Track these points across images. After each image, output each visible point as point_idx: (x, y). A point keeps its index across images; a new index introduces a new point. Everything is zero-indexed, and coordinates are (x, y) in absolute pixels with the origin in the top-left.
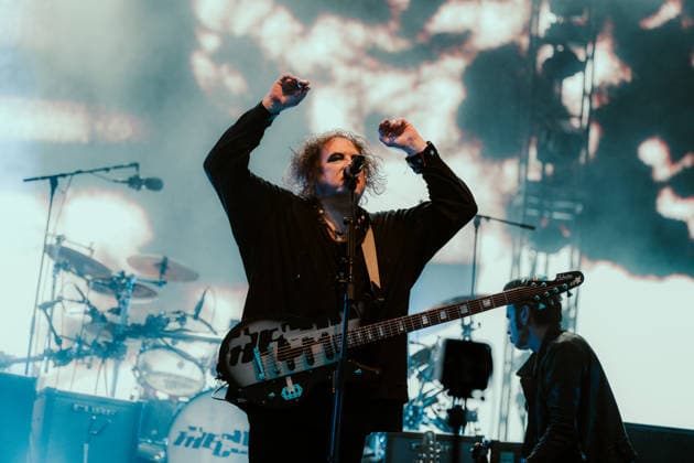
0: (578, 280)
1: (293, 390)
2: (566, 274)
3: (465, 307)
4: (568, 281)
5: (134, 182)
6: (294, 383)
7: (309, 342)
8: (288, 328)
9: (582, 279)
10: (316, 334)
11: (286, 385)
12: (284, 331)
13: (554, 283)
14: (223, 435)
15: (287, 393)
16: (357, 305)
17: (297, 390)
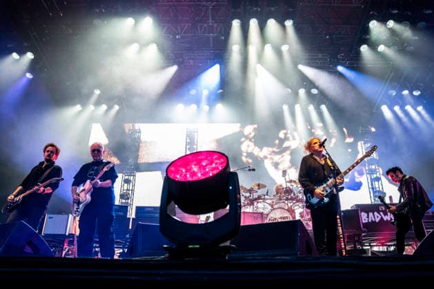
5: (250, 170)
7: (324, 188)
10: (325, 185)
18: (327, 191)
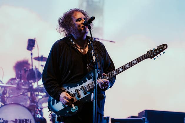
0: (165, 47)
1: (75, 108)
2: (161, 46)
3: (127, 65)
4: (162, 48)
6: (75, 106)
7: (77, 91)
8: (69, 88)
9: (167, 46)
10: (79, 87)
11: (72, 107)
12: (68, 89)
13: (157, 49)
14: (11, 121)
15: (73, 110)
16: (91, 74)
17: (76, 108)
18: (79, 97)
